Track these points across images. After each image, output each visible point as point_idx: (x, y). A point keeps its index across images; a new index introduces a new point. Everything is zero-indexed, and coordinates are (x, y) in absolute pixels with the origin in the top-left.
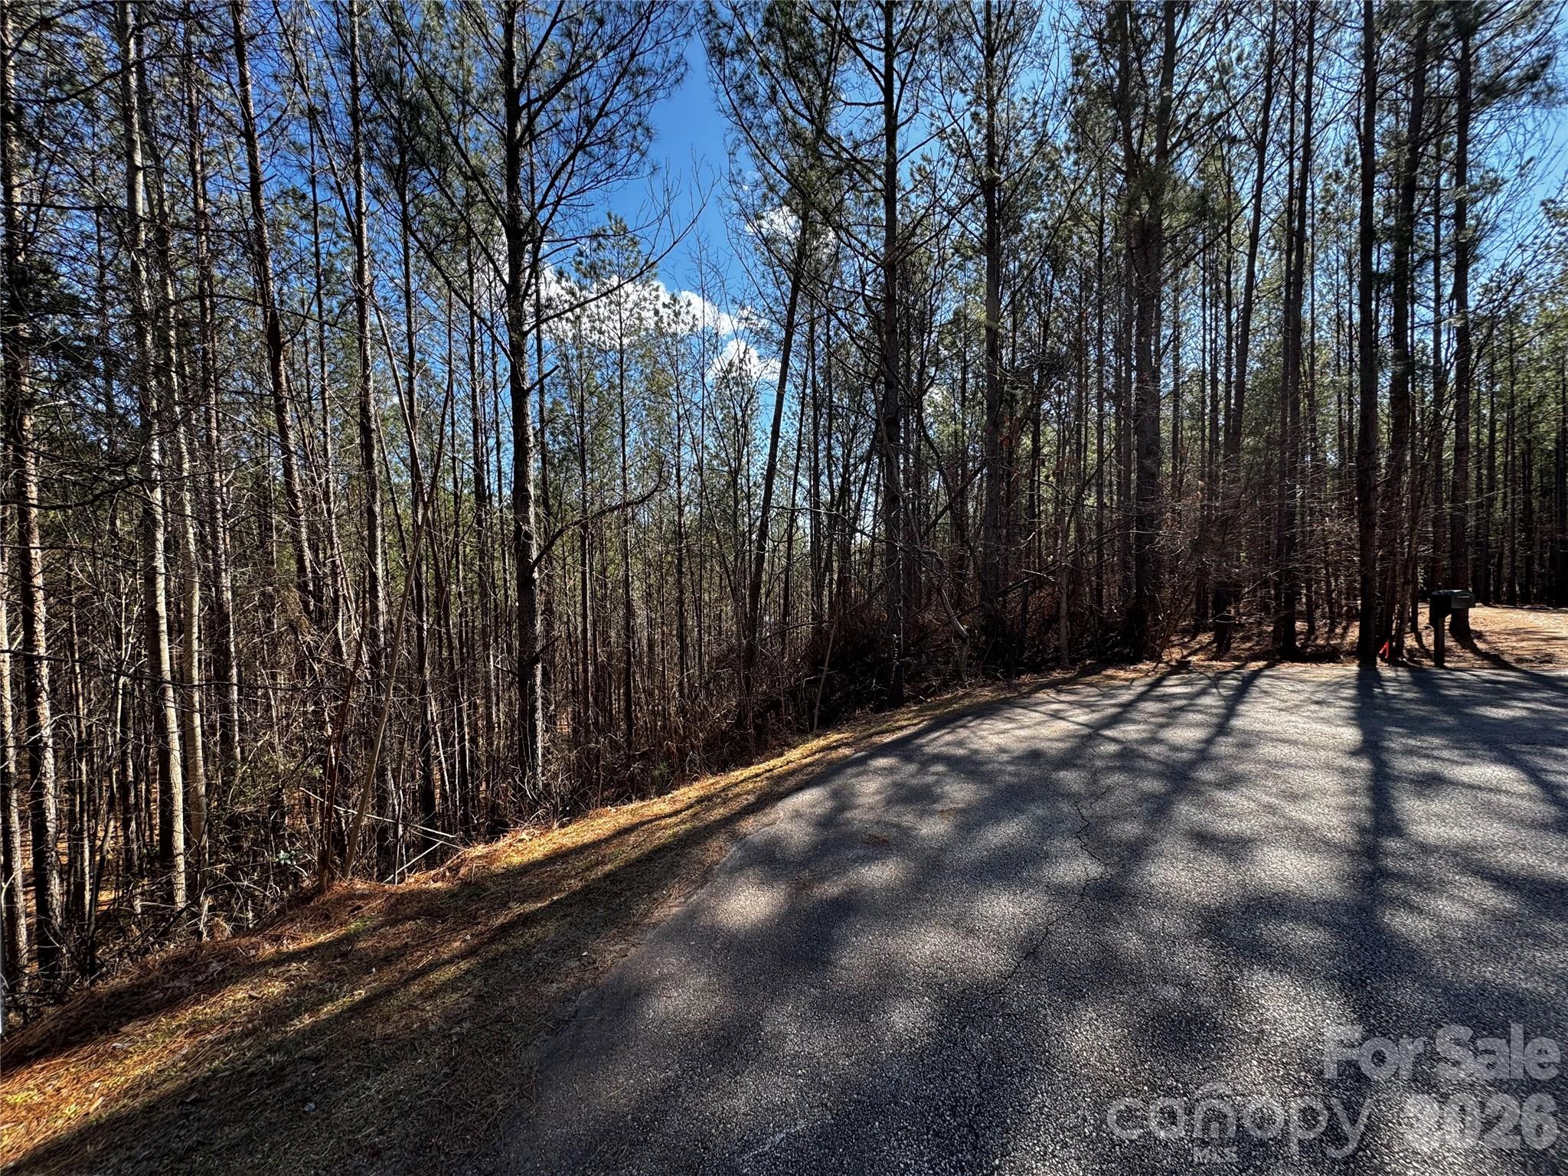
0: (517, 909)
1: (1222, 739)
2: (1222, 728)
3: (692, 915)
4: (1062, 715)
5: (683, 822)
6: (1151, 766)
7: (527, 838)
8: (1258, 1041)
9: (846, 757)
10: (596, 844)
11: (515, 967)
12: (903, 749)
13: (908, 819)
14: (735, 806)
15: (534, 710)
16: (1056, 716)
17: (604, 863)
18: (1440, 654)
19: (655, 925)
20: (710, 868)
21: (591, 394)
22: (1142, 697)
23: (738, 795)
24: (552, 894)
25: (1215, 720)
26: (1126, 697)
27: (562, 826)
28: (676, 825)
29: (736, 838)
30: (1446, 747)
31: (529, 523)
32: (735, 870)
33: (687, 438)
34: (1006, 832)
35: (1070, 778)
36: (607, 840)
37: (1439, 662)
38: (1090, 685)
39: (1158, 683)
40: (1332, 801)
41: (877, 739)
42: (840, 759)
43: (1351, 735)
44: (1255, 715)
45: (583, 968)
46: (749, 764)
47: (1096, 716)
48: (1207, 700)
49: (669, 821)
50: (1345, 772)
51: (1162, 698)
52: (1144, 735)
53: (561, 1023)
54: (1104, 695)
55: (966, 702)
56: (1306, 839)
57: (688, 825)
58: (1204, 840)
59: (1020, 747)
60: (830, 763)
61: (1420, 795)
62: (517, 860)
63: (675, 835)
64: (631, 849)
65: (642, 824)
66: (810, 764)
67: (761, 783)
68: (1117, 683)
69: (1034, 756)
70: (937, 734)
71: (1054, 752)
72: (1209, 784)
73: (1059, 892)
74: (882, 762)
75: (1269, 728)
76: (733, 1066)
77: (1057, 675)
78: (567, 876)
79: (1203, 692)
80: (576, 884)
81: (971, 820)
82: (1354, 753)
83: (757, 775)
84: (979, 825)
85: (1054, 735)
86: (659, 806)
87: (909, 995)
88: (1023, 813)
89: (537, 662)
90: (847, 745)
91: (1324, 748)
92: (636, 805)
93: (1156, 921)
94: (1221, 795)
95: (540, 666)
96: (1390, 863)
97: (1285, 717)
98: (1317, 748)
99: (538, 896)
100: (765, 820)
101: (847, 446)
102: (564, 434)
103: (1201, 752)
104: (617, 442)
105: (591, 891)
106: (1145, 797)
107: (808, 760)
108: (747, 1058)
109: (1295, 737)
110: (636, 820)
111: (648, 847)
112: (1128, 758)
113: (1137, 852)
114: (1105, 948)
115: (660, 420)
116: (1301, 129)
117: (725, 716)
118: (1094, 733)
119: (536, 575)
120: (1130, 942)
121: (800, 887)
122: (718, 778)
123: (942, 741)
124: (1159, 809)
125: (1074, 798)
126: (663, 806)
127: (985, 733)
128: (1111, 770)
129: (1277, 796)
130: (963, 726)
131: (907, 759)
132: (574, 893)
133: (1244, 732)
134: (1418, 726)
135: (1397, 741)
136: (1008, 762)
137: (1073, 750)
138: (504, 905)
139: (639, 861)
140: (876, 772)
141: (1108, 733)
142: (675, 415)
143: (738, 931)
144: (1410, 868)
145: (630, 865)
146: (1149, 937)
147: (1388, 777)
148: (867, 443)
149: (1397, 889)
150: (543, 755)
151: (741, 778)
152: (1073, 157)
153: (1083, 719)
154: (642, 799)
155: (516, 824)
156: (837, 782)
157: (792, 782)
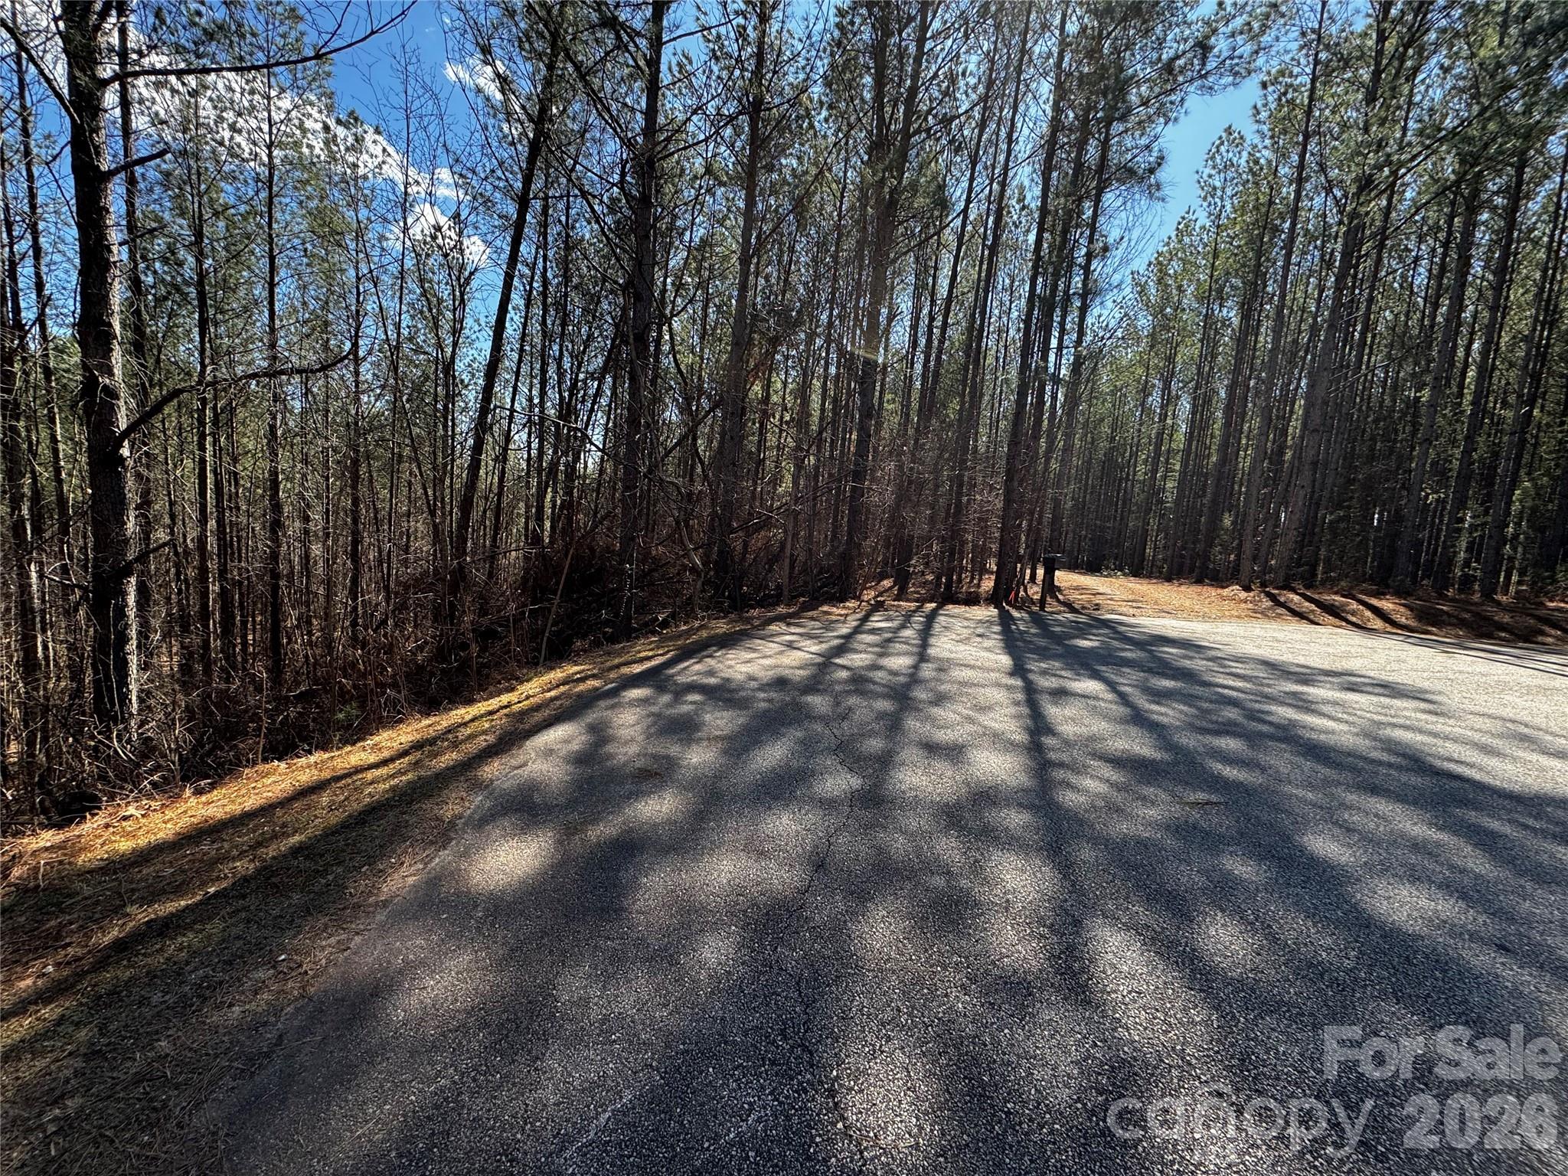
0: (141, 915)
1: (924, 665)
2: (922, 657)
3: (433, 882)
4: (796, 645)
5: (400, 773)
6: (879, 689)
7: (138, 813)
8: (1007, 909)
9: (597, 689)
10: (266, 810)
11: (156, 998)
12: (653, 678)
13: (674, 750)
14: (472, 748)
15: (123, 639)
16: (790, 646)
17: (287, 835)
18: (1042, 603)
19: (385, 904)
20: (452, 824)
21: (216, 214)
22: (857, 630)
23: (471, 737)
24: (204, 884)
25: (915, 650)
26: (845, 630)
27: (199, 792)
28: (393, 776)
29: (477, 785)
30: (1062, 669)
31: (111, 374)
32: (483, 822)
33: (371, 306)
34: (772, 755)
35: (818, 702)
36: (285, 802)
37: (1042, 608)
38: (812, 619)
39: (865, 619)
40: (1008, 711)
41: (625, 670)
42: (589, 691)
43: (1006, 661)
44: (942, 646)
45: (282, 976)
46: (470, 702)
47: (824, 646)
48: (907, 633)
49: (377, 772)
50: (1009, 688)
51: (873, 631)
52: (867, 662)
53: (254, 1061)
54: (827, 629)
55: (704, 634)
56: (997, 739)
57: (410, 776)
58: (932, 748)
59: (766, 676)
60: (580, 695)
61: (1056, 704)
62: (125, 846)
63: (393, 789)
64: (325, 812)
65: (338, 779)
66: (556, 698)
67: (500, 721)
68: (834, 618)
69: (781, 683)
70: (686, 664)
71: (798, 679)
72: (924, 702)
73: (828, 805)
74: (636, 693)
75: (953, 656)
76: (530, 1052)
77: (782, 610)
78: (225, 858)
79: (903, 627)
80: (244, 866)
81: (740, 745)
82: (1012, 674)
83: (491, 713)
84: (746, 749)
85: (794, 664)
86: (355, 756)
87: (715, 927)
88: (784, 735)
89: (130, 574)
90: (594, 676)
91: (993, 670)
92: (316, 757)
93: (913, 823)
94: (936, 711)
95: (133, 580)
96: (1052, 756)
97: (962, 647)
98: (989, 670)
99: (178, 890)
100: (514, 762)
101: (578, 358)
102: (165, 261)
103: (912, 675)
104: (259, 291)
105: (274, 873)
106: (881, 716)
107: (553, 693)
108: (545, 1037)
109: (972, 663)
110: (326, 775)
111: (355, 807)
112: (859, 682)
113: (885, 761)
114: (880, 850)
115: (329, 276)
116: (1002, 158)
117: (421, 648)
118: (826, 663)
119: (125, 452)
120: (899, 845)
121: (570, 831)
122: (433, 719)
123: (692, 670)
124: (893, 725)
125: (825, 720)
126: (363, 755)
127: (732, 663)
128: (848, 692)
129: (971, 709)
130: (710, 656)
131: (661, 689)
132: (246, 879)
133: (939, 659)
134: (1044, 654)
135: (1034, 665)
136: (759, 689)
137: (814, 676)
138: (117, 910)
139: (345, 826)
140: (632, 703)
141: (838, 661)
142: (352, 272)
143: (503, 892)
144: (1065, 757)
145: (333, 834)
146: (911, 836)
147: (1035, 691)
148: (600, 360)
149: (1059, 774)
150: (141, 700)
151: (468, 718)
152: (824, 113)
153: (815, 649)
154: (325, 749)
155: (112, 797)
156: (592, 716)
157: (538, 717)
